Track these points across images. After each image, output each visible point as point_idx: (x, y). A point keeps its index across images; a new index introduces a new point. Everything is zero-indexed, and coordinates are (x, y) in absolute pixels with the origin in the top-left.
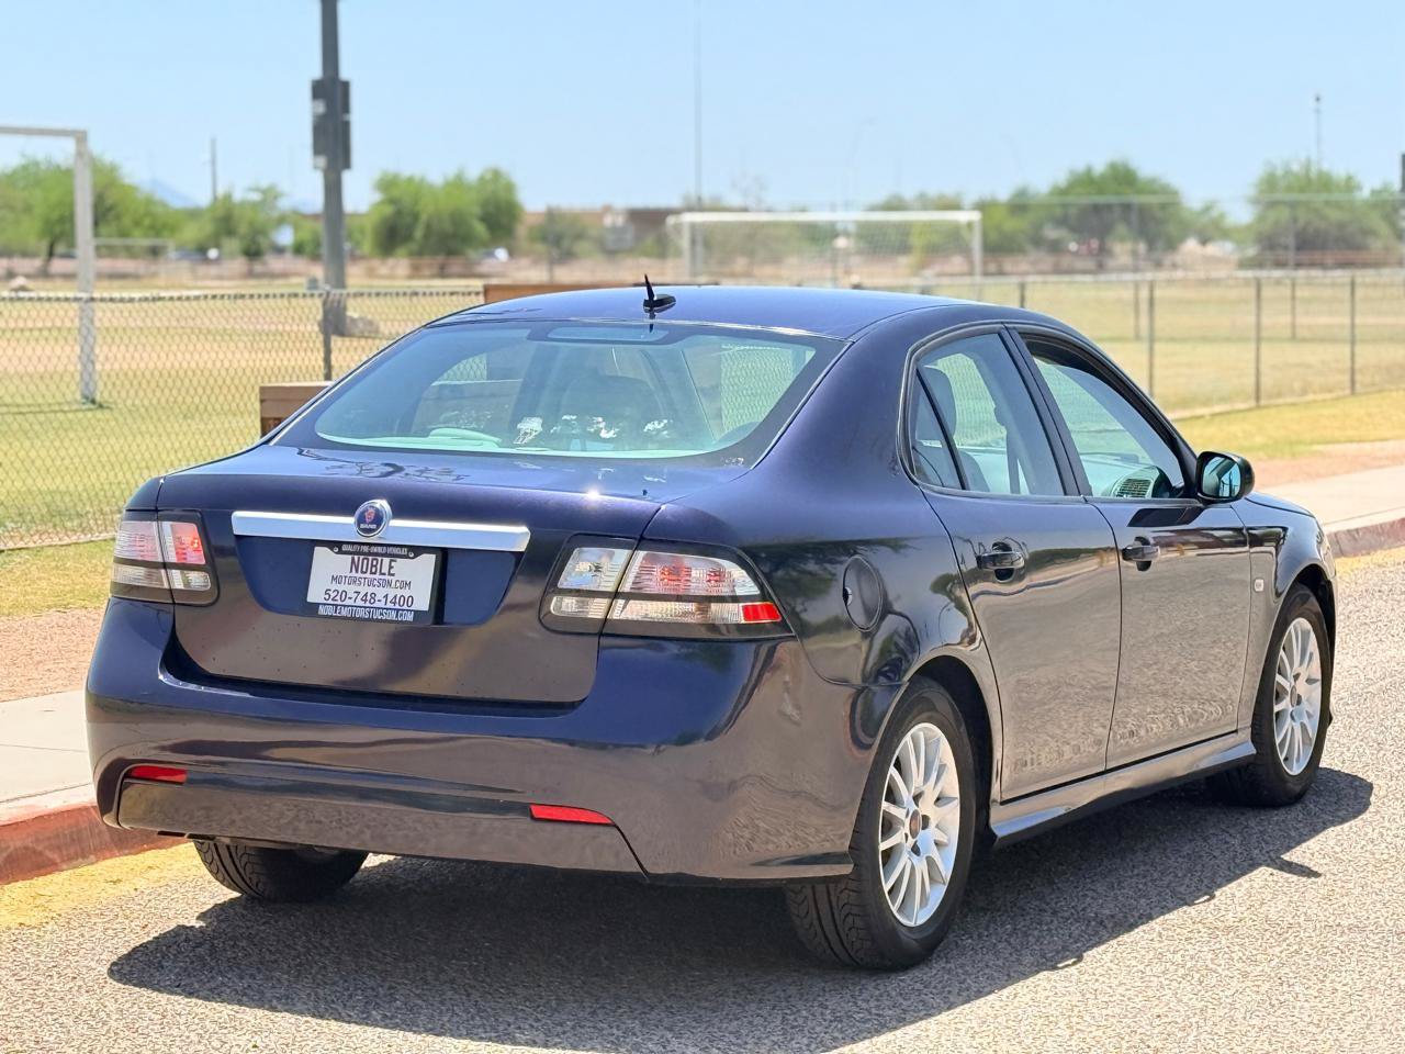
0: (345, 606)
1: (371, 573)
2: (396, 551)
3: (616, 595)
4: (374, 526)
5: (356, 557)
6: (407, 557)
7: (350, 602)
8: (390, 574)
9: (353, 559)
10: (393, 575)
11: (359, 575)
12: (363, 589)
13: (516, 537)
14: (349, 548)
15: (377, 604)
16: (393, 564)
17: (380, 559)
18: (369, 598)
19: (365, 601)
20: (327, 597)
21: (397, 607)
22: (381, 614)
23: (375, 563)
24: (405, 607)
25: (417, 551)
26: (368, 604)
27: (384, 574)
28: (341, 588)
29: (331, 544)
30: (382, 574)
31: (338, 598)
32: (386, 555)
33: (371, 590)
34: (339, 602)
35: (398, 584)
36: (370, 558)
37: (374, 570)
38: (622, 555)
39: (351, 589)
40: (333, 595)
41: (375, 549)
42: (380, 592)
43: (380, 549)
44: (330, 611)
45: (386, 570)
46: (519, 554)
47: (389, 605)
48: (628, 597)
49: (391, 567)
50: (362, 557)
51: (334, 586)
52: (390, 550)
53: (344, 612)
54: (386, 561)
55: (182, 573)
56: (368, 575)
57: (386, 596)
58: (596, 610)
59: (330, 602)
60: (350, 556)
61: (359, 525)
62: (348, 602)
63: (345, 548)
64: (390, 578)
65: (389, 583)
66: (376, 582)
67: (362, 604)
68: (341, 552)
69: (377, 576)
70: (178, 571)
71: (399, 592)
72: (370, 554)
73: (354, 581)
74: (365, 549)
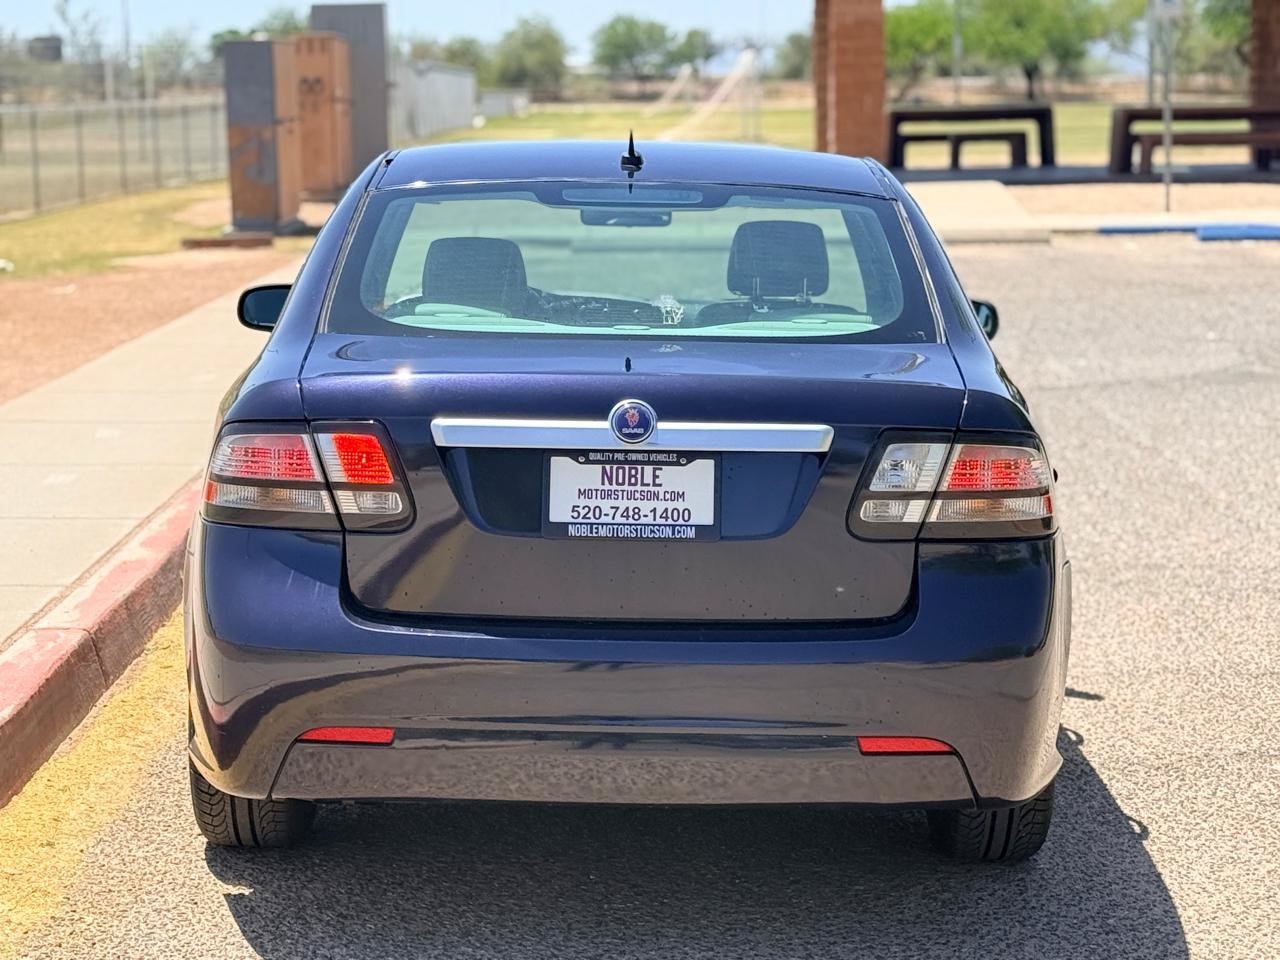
0: (602, 524)
1: (630, 484)
2: (661, 457)
3: (934, 495)
4: (641, 431)
5: (608, 467)
6: (678, 464)
7: (608, 520)
8: (655, 485)
9: (604, 469)
10: (660, 485)
11: (614, 487)
12: (623, 504)
13: (816, 436)
14: (599, 456)
15: (643, 520)
16: (658, 472)
17: (639, 467)
18: (631, 513)
19: (628, 517)
20: (575, 514)
21: (670, 522)
22: (652, 531)
23: (633, 472)
24: (681, 522)
25: (691, 456)
26: (631, 521)
27: (648, 485)
28: (592, 503)
29: (574, 454)
30: (643, 484)
31: (590, 515)
32: (649, 463)
33: (632, 504)
34: (593, 520)
35: (668, 496)
36: (627, 467)
37: (633, 480)
38: (938, 450)
39: (606, 505)
40: (583, 513)
41: (634, 457)
42: (646, 507)
43: (640, 457)
44: (584, 531)
45: (648, 479)
46: (821, 456)
47: (659, 521)
48: (949, 496)
49: (655, 477)
50: (615, 467)
51: (583, 502)
52: (653, 457)
53: (603, 532)
54: (649, 469)
55: (355, 495)
56: (626, 487)
57: (654, 510)
58: (914, 512)
59: (580, 520)
60: (601, 466)
61: (620, 431)
62: (604, 519)
63: (592, 456)
64: (656, 489)
65: (656, 496)
66: (637, 495)
67: (624, 520)
68: (588, 462)
69: (639, 488)
70: (350, 493)
71: (671, 505)
72: (627, 462)
73: (607, 495)
74: (620, 457)
